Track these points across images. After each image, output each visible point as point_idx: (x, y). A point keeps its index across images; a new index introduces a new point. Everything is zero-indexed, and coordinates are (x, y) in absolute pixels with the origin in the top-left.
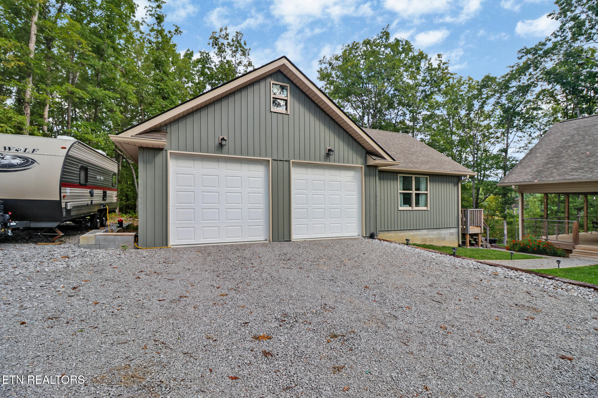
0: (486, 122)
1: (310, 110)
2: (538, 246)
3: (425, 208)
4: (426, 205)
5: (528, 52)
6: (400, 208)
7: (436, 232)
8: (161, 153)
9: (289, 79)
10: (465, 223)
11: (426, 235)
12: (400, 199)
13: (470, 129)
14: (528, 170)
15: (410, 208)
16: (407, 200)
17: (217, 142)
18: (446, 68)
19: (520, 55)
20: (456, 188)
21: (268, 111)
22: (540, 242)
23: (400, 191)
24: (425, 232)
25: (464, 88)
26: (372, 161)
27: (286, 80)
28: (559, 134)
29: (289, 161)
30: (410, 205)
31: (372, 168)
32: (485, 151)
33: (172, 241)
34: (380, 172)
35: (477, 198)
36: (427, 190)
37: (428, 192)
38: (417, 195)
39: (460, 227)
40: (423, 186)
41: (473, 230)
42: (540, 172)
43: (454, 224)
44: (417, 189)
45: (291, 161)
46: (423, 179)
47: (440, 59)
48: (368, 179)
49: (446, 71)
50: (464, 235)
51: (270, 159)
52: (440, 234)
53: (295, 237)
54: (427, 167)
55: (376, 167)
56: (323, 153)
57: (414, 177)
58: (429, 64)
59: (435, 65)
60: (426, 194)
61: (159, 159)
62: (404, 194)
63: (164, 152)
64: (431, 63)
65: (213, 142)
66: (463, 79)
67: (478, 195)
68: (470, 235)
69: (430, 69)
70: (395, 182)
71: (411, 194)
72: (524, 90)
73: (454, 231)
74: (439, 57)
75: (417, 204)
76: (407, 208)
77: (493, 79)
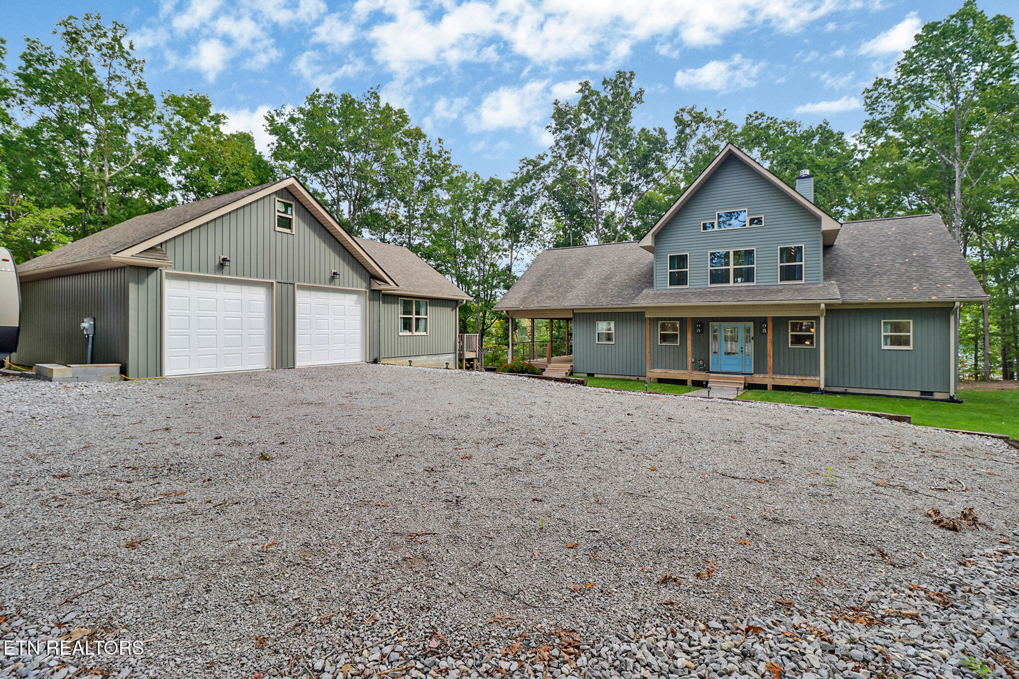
0: (494, 230)
1: (310, 226)
2: (522, 368)
3: (425, 334)
4: (426, 331)
5: (529, 162)
6: (401, 334)
7: (435, 358)
8: (155, 272)
9: (294, 196)
10: (462, 348)
11: (426, 361)
12: (400, 323)
13: (476, 236)
14: (517, 296)
15: (410, 334)
16: (407, 325)
17: (217, 262)
18: (448, 159)
19: (521, 165)
20: (454, 311)
21: (272, 230)
22: (524, 364)
23: (400, 316)
24: (425, 358)
25: (470, 186)
26: (376, 286)
27: (291, 197)
28: (544, 262)
29: (294, 284)
30: (410, 331)
31: (376, 293)
32: (492, 265)
33: (168, 372)
34: (384, 295)
35: (484, 323)
36: (426, 315)
37: (428, 317)
38: (417, 319)
39: (458, 352)
40: (423, 310)
41: (469, 355)
42: (525, 298)
43: (452, 350)
44: (418, 313)
45: (296, 284)
46: (422, 301)
47: (441, 145)
48: (372, 303)
49: (448, 162)
50: (461, 360)
51: (274, 282)
52: (439, 360)
53: (299, 364)
54: (427, 290)
55: (380, 291)
56: (328, 276)
57: (414, 300)
58: (428, 148)
59: (435, 152)
60: (426, 319)
61: (152, 279)
62: (404, 318)
63: (159, 271)
64: (431, 148)
65: (213, 262)
66: (469, 176)
67: (484, 319)
68: (467, 360)
69: (429, 155)
70: (396, 306)
71: (411, 318)
72: (528, 201)
73: (452, 356)
74: (440, 143)
75: (417, 329)
76: (407, 333)
77: (499, 183)
